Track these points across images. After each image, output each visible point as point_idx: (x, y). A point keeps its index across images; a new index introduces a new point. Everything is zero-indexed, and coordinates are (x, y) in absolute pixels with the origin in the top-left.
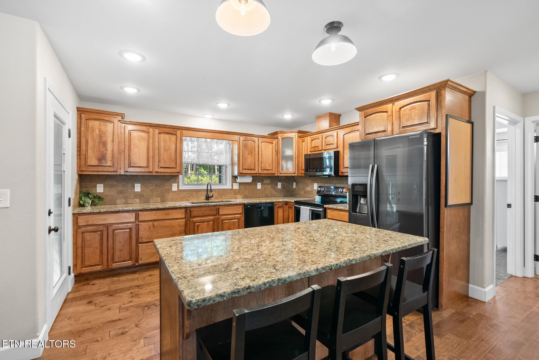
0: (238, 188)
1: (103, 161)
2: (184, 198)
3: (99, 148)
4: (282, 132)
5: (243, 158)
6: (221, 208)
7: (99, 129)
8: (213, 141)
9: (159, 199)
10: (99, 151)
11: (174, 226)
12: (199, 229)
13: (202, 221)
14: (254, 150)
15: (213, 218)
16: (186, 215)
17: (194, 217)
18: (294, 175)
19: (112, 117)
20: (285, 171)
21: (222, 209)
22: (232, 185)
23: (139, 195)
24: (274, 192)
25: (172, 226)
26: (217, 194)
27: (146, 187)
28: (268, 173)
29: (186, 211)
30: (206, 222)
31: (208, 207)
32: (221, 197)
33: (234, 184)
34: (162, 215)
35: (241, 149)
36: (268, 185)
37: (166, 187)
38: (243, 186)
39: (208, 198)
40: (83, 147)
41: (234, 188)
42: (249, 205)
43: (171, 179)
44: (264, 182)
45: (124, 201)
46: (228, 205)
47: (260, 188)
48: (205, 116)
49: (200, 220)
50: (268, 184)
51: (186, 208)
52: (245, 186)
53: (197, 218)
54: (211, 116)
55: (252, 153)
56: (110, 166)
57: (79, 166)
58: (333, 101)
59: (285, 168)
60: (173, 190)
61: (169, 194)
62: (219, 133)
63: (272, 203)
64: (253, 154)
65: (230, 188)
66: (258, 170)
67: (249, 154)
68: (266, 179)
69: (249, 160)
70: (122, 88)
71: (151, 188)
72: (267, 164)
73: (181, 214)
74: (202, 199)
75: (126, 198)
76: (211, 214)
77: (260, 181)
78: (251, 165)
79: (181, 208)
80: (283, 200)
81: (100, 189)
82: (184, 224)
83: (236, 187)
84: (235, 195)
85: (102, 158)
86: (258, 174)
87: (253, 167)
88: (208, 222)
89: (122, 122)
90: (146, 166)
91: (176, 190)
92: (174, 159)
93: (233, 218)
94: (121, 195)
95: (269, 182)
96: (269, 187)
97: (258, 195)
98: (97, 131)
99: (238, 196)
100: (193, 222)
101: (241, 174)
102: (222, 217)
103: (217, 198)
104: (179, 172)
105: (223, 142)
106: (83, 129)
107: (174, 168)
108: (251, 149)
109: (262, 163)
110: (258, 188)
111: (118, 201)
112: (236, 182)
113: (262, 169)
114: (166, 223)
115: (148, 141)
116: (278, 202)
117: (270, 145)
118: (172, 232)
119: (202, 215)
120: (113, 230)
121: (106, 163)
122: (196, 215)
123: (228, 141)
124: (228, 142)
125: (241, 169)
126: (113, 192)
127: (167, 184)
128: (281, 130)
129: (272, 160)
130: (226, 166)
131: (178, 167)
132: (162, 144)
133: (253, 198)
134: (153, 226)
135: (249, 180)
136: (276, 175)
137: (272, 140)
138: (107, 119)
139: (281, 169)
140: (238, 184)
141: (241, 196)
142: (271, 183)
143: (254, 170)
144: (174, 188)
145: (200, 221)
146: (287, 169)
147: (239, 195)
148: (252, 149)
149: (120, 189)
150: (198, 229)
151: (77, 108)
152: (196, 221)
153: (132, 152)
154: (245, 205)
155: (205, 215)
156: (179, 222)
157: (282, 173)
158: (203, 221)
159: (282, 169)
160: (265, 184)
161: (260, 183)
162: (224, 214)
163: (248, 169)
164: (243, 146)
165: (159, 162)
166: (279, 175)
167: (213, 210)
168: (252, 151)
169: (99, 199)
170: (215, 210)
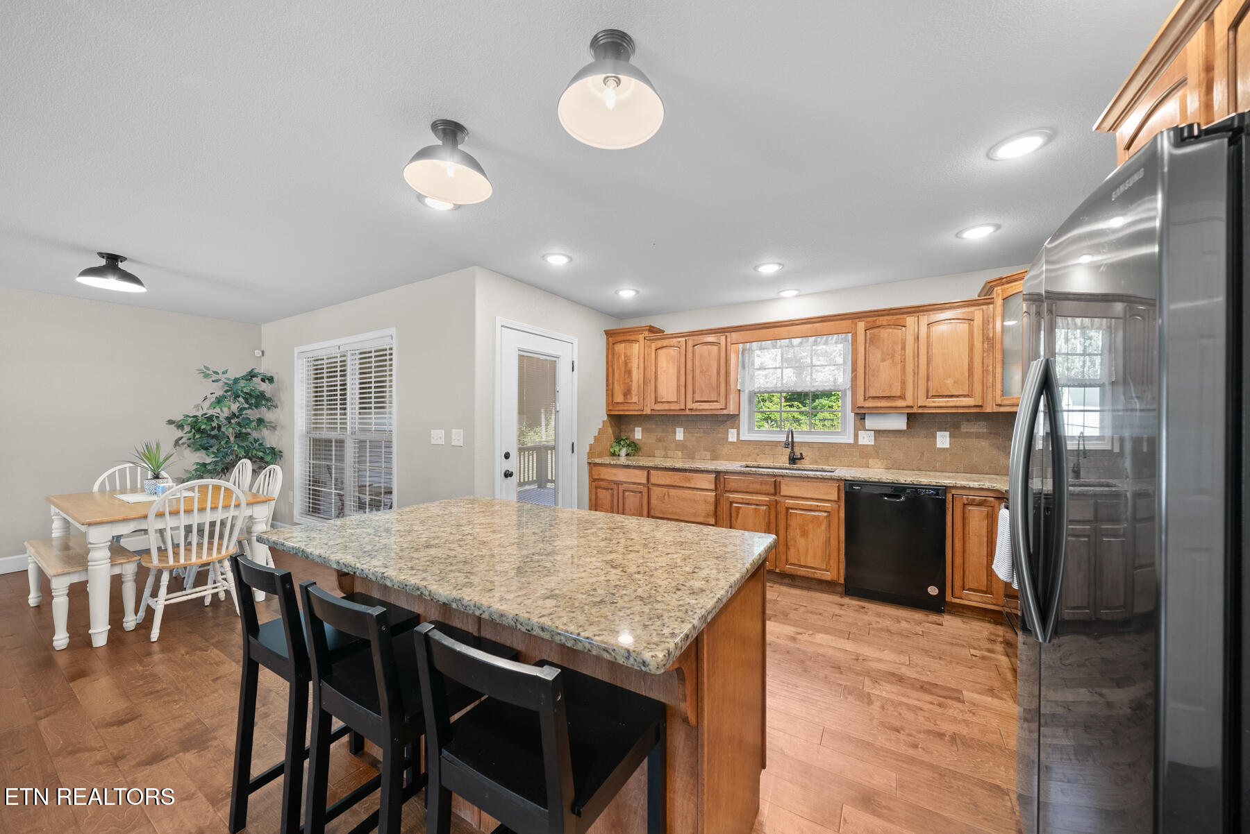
0: (873, 443)
1: (629, 397)
2: (749, 456)
3: (625, 379)
4: (1004, 280)
5: (867, 372)
6: (787, 481)
7: (625, 353)
8: (807, 342)
9: (708, 455)
10: (625, 383)
11: (697, 501)
12: (740, 515)
13: (745, 501)
14: (900, 346)
15: (768, 499)
16: (718, 486)
17: (731, 492)
19: (637, 334)
22: (856, 436)
23: (681, 446)
24: (1006, 461)
25: (694, 500)
26: (817, 454)
27: (690, 433)
28: (951, 404)
29: (717, 479)
30: (754, 504)
31: (757, 476)
32: (827, 458)
33: (860, 432)
34: (680, 479)
35: (861, 349)
36: (977, 438)
37: (719, 435)
38: (888, 439)
39: (793, 460)
40: (610, 381)
41: (861, 442)
42: (858, 485)
43: (726, 421)
44: (963, 430)
45: (663, 453)
47: (947, 446)
48: (783, 294)
49: (742, 498)
50: (978, 436)
51: (718, 474)
52: (892, 439)
53: (737, 494)
54: (795, 293)
55: (893, 356)
56: (635, 403)
57: (608, 405)
60: (730, 439)
61: (724, 447)
63: (942, 491)
64: (898, 358)
65: (851, 441)
66: (916, 399)
67: (883, 360)
68: (968, 421)
69: (886, 375)
70: (616, 292)
71: (696, 435)
72: (950, 381)
73: (707, 482)
74: (784, 460)
75: (666, 449)
76: (764, 492)
77: (948, 426)
78: (890, 386)
79: (711, 472)
80: (987, 485)
81: (638, 434)
82: (713, 500)
83: (866, 439)
84: (864, 460)
85: (627, 393)
86: (915, 408)
87: (899, 391)
88: (757, 505)
89: (648, 338)
90: (676, 400)
91: (735, 440)
92: (716, 387)
93: (812, 508)
94: (660, 444)
95: (985, 431)
96: (984, 443)
97: (938, 464)
98: (623, 358)
99: (871, 461)
100: (728, 500)
101: (869, 410)
102: (787, 501)
103: (816, 462)
104: (724, 407)
105: (832, 339)
106: (610, 357)
107: (717, 401)
108: (891, 345)
109: (928, 380)
110: (939, 445)
111: (657, 453)
112: (866, 429)
113: (930, 394)
114: (686, 493)
115: (679, 361)
116: (964, 488)
117: (964, 327)
118: (694, 511)
119: (745, 490)
120: (624, 491)
121: (631, 398)
122: (734, 489)
123: (840, 335)
124: (842, 339)
125: (860, 398)
126: (651, 440)
127: (721, 430)
128: (998, 276)
129: (971, 369)
131: (722, 400)
132: (697, 363)
133: (920, 470)
134: (669, 495)
135: (899, 423)
136: (989, 410)
137: (972, 309)
138: (631, 338)
139: (999, 392)
140: (873, 432)
141: (883, 463)
142: (991, 433)
143: (902, 397)
144: (732, 436)
145: (741, 501)
147: (875, 460)
148: (893, 346)
149: (659, 434)
150: (737, 515)
151: (605, 331)
152: (735, 500)
153: (659, 380)
154: (846, 483)
155: (752, 490)
156: (706, 495)
157: (1002, 403)
158: (747, 502)
159: (1005, 392)
160: (968, 435)
161: (947, 434)
162: (792, 495)
163: (882, 397)
164: (866, 343)
165: (694, 393)
166: (996, 409)
167: (766, 483)
168: (894, 351)
169: (635, 448)
170: (771, 485)
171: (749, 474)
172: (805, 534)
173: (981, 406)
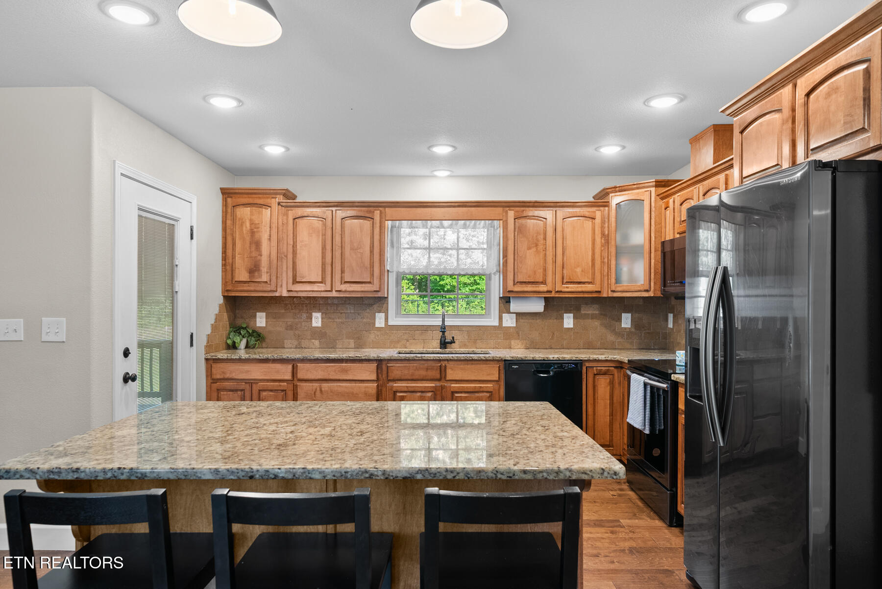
0: (515, 326)
1: (256, 274)
2: (398, 342)
3: (251, 252)
4: (617, 189)
5: (516, 258)
6: (449, 365)
7: (251, 220)
8: (457, 224)
9: (352, 343)
10: (251, 257)
11: (356, 394)
13: (410, 389)
14: (542, 237)
15: (433, 385)
16: (380, 375)
17: (394, 380)
18: (646, 295)
19: (268, 198)
20: (625, 283)
21: (452, 369)
22: (501, 318)
23: (318, 334)
24: (611, 337)
25: (353, 393)
26: (466, 337)
27: (330, 318)
28: (580, 290)
29: (379, 368)
30: (419, 392)
31: (422, 362)
32: (475, 341)
33: (504, 315)
34: (335, 371)
35: (511, 236)
36: (592, 318)
37: (364, 320)
38: (527, 321)
39: (444, 344)
40: (229, 252)
41: (505, 324)
42: (515, 364)
43: (373, 305)
44: (583, 312)
45: (295, 343)
46: (465, 360)
47: (571, 326)
48: (437, 173)
49: (407, 386)
50: (593, 317)
51: (380, 362)
52: (530, 321)
53: (401, 382)
54: (447, 173)
55: (537, 245)
56: (266, 282)
57: (225, 283)
58: (682, 100)
59: (625, 277)
60: (377, 325)
61: (370, 333)
62: (459, 206)
63: (579, 364)
64: (541, 247)
65: (496, 323)
66: (554, 285)
67: (529, 248)
68: (586, 304)
69: (531, 262)
70: (261, 147)
71: (338, 320)
72: (579, 270)
73: (369, 373)
74: (435, 345)
75: (299, 338)
76: (429, 378)
77: (572, 309)
78: (535, 272)
79: (368, 360)
80: (610, 357)
81: (261, 320)
82: (374, 391)
83: (509, 321)
84: (508, 341)
85: (254, 269)
86: (553, 292)
87: (541, 277)
88: (422, 392)
89: (284, 204)
90: (320, 280)
91: (383, 325)
92: (369, 266)
93: (476, 390)
94: (291, 333)
95: (597, 312)
96: (597, 323)
97: (565, 343)
98: (248, 224)
99: (513, 342)
100: (391, 390)
101: (515, 294)
102: (452, 385)
103: (465, 346)
104: (378, 290)
105: (480, 224)
106: (229, 222)
107: (370, 283)
108: (535, 236)
109: (563, 268)
110: (565, 326)
111: (287, 343)
112: (509, 312)
113: (565, 281)
114: (342, 387)
115: (324, 235)
116: (595, 361)
117: (588, 224)
119: (409, 378)
120: (259, 390)
121: (260, 276)
122: (397, 377)
123: (490, 222)
124: (489, 224)
125: (510, 283)
126: (279, 327)
127: (366, 314)
128: (613, 185)
129: (593, 260)
130: (487, 277)
131: (376, 281)
132: (347, 239)
133: (551, 348)
134: (321, 390)
135: (538, 306)
136: (605, 295)
137: (594, 209)
138: (261, 201)
139: (613, 281)
140: (515, 315)
141: (522, 344)
142: (601, 314)
143: (544, 283)
144: (379, 321)
145: (406, 389)
146: (632, 279)
147: (516, 341)
148: (537, 236)
149: (290, 320)
151: (221, 189)
152: (399, 389)
153: (298, 256)
154: (506, 363)
155: (417, 377)
156: (366, 387)
157: (616, 290)
158: (412, 389)
159: (618, 281)
160: (586, 316)
161: (571, 315)
162: (457, 379)
163: (528, 282)
164: (515, 231)
165: (342, 272)
166: (611, 295)
167: (432, 368)
168: (537, 240)
169: (257, 337)
170: (436, 369)
171: (414, 360)
173: (599, 292)
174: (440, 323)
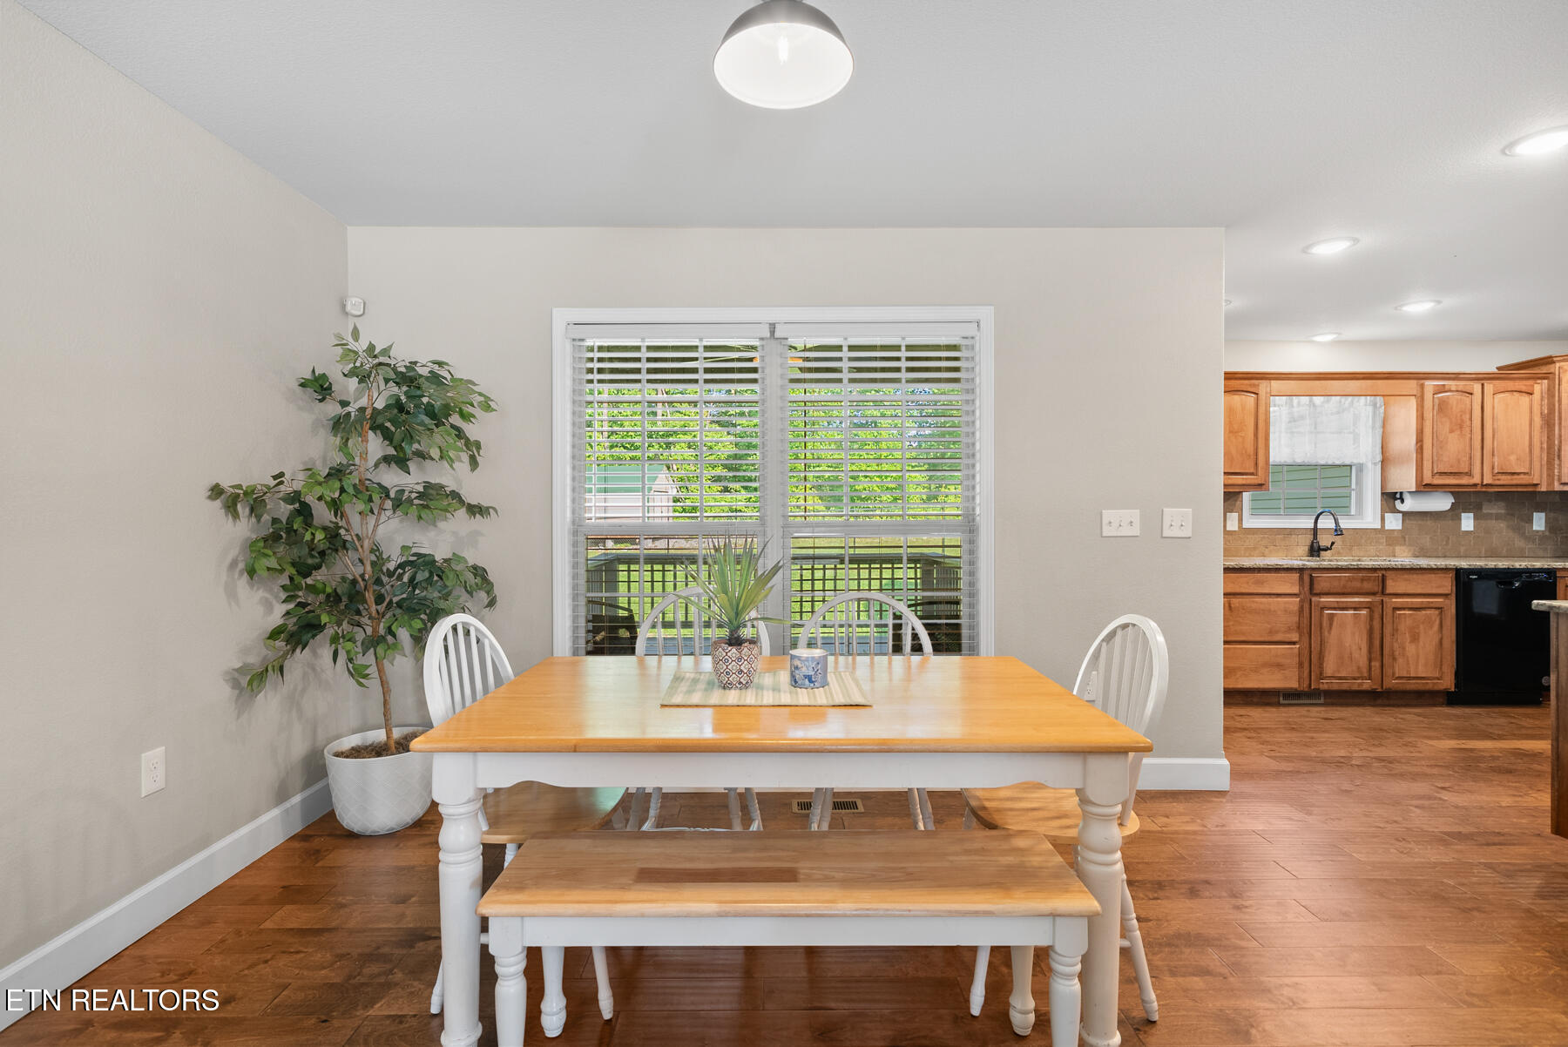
0: (1400, 528)
2: (1255, 548)
5: (1434, 443)
6: (1388, 574)
11: (1275, 611)
12: (1335, 623)
13: (1341, 605)
14: (1468, 416)
15: (1367, 600)
16: (1302, 588)
17: (1320, 595)
21: (1393, 580)
22: (1383, 519)
24: (1520, 542)
25: (1270, 610)
28: (1514, 482)
29: (1301, 579)
30: (1352, 608)
31: (1356, 571)
32: (1351, 548)
33: (1386, 514)
35: (1428, 415)
36: (1497, 519)
38: (1416, 522)
39: (1315, 550)
41: (1388, 526)
42: (1473, 574)
44: (1486, 511)
46: (1411, 569)
47: (1471, 528)
49: (1337, 602)
50: (1498, 517)
51: (1302, 570)
52: (1420, 522)
53: (1329, 596)
54: (1331, 337)
55: (1461, 427)
60: (1229, 528)
63: (1551, 572)
64: (1466, 430)
65: (1376, 526)
66: (1478, 476)
67: (1452, 431)
68: (1489, 501)
69: (1454, 449)
72: (1513, 458)
73: (1289, 585)
76: (1364, 591)
77: (1472, 507)
78: (1459, 461)
79: (1289, 569)
82: (1296, 608)
83: (1394, 523)
84: (1391, 548)
86: (1479, 487)
87: (1467, 466)
88: (1355, 609)
91: (1235, 528)
92: (1252, 453)
93: (1424, 606)
95: (1501, 511)
96: (1502, 525)
97: (1462, 549)
99: (1398, 549)
100: (1318, 606)
101: (1424, 488)
102: (1394, 600)
103: (1338, 554)
104: (1262, 483)
107: (1252, 474)
108: (1459, 415)
109: (1493, 455)
110: (1463, 529)
112: (1396, 511)
113: (1495, 471)
114: (1257, 602)
117: (1524, 400)
118: (1269, 626)
119: (1340, 591)
122: (1326, 590)
123: (1373, 398)
124: (1371, 402)
125: (1428, 474)
129: (1531, 445)
130: (1360, 468)
131: (1260, 472)
133: (1445, 557)
135: (1443, 503)
136: (1542, 489)
137: (1531, 382)
140: (1401, 515)
141: (1410, 551)
143: (1469, 474)
144: (1232, 523)
145: (1336, 605)
147: (1403, 548)
148: (1461, 416)
150: (1331, 625)
152: (1327, 605)
154: (1459, 572)
155: (1349, 590)
156: (1285, 603)
158: (1344, 605)
160: (1489, 516)
161: (1471, 515)
162: (1399, 592)
163: (1451, 473)
164: (1433, 409)
166: (1556, 488)
167: (1369, 579)
168: (1462, 421)
170: (1374, 580)
172: (1415, 638)
173: (1536, 485)
174: (1311, 526)
